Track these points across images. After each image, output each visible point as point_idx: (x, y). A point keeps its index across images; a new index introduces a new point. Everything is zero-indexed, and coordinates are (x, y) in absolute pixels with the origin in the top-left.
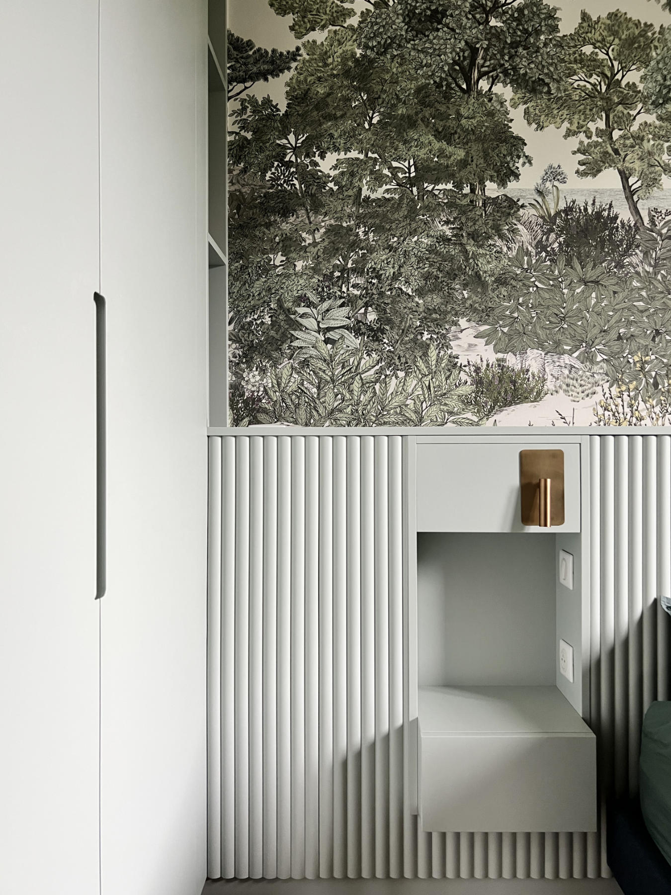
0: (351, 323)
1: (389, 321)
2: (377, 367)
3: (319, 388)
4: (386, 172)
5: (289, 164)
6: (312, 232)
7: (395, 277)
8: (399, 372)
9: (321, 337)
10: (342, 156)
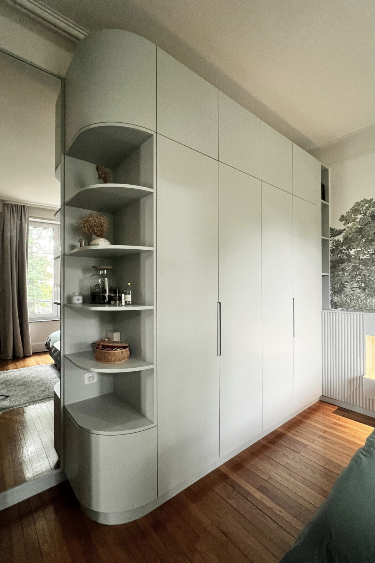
0: (358, 286)
1: (367, 286)
2: (365, 296)
3: (350, 301)
4: (366, 252)
5: (343, 253)
6: (349, 267)
7: (369, 276)
8: (370, 298)
9: (351, 290)
10: (356, 250)
